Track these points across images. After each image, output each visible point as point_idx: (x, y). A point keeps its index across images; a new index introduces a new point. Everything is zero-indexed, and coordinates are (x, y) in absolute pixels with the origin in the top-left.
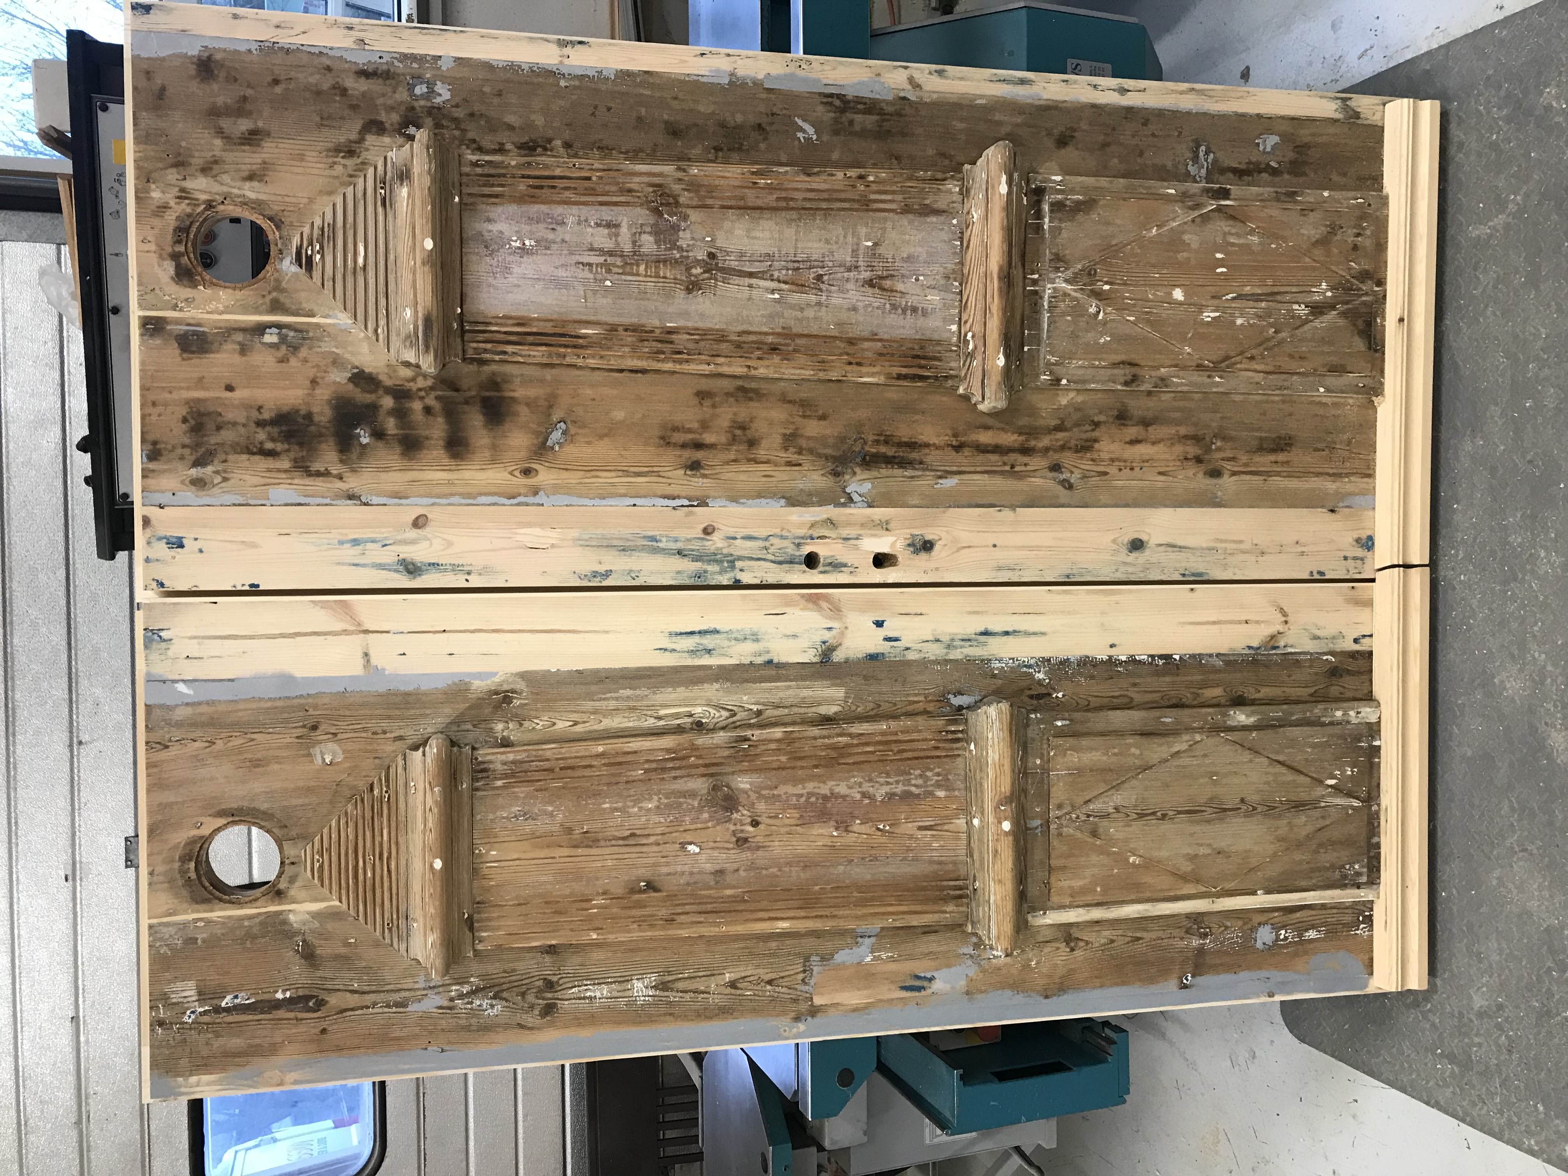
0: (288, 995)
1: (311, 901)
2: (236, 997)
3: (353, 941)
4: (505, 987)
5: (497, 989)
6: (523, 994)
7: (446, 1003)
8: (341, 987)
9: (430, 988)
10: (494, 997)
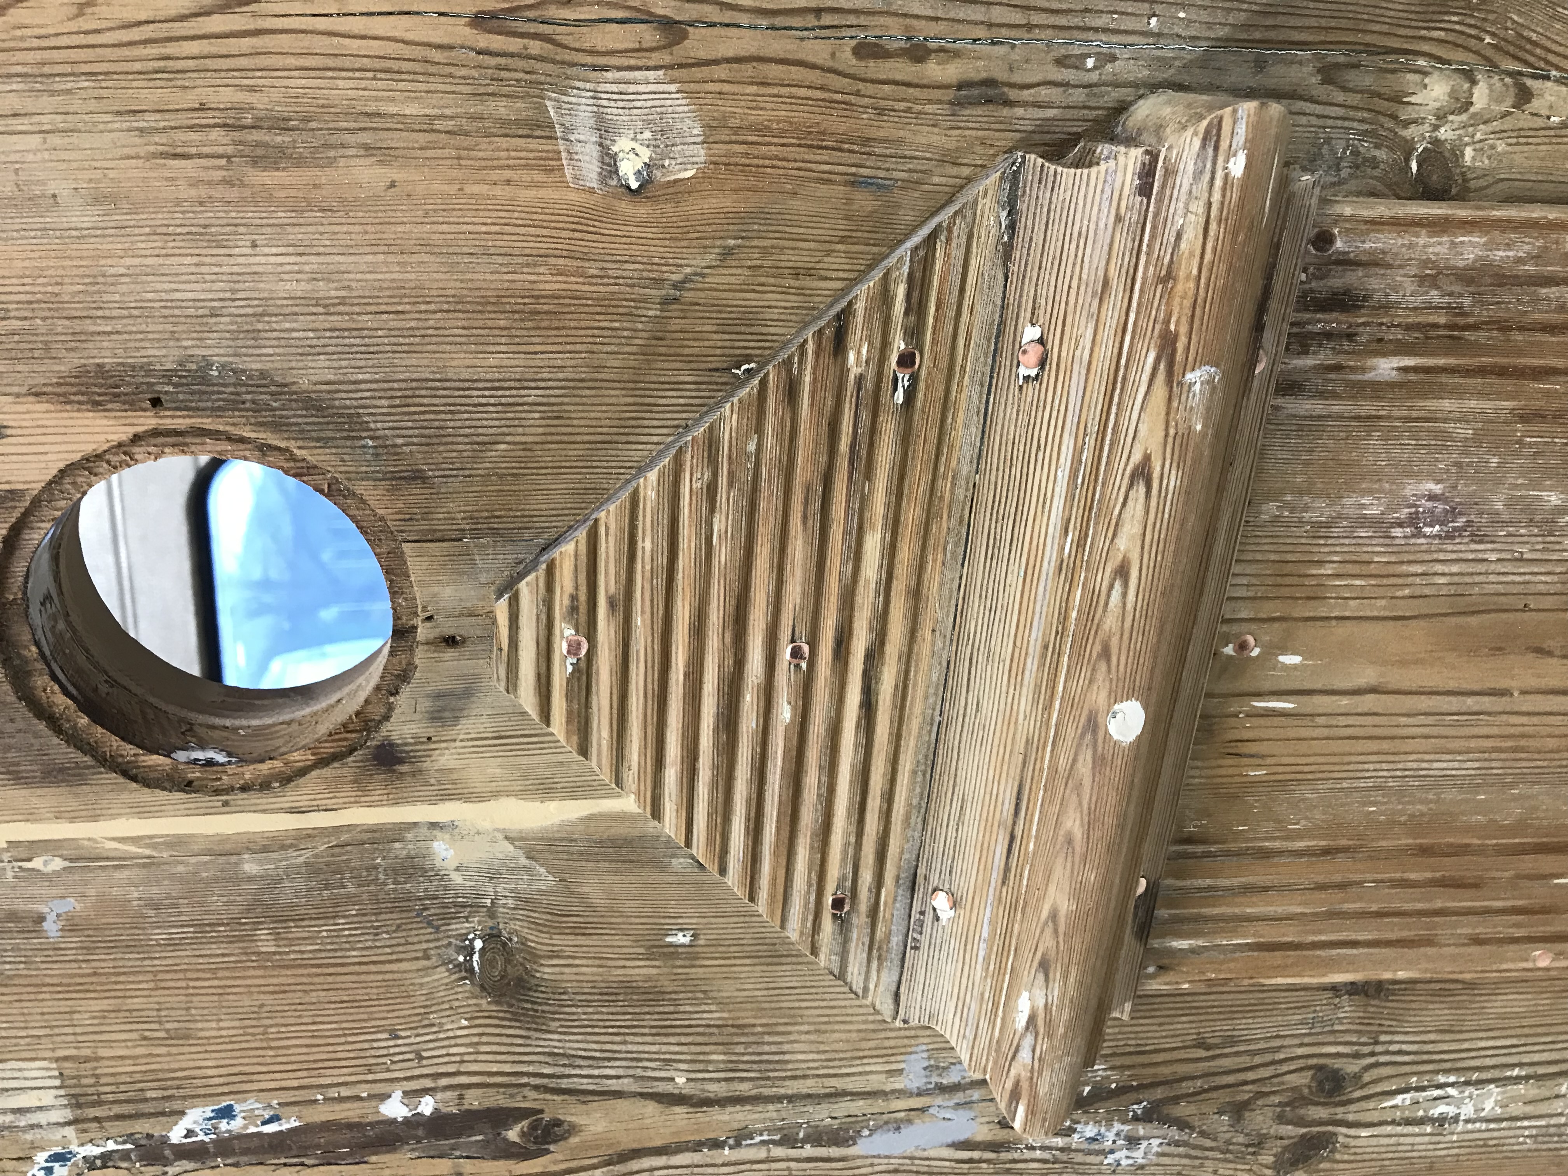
0: (427, 1106)
1: (523, 794)
2: (227, 1113)
3: (682, 939)
4: (1188, 1087)
5: (1159, 1093)
6: (1239, 1110)
7: (982, 1132)
8: (626, 1085)
9: (943, 1089)
10: (1146, 1118)
